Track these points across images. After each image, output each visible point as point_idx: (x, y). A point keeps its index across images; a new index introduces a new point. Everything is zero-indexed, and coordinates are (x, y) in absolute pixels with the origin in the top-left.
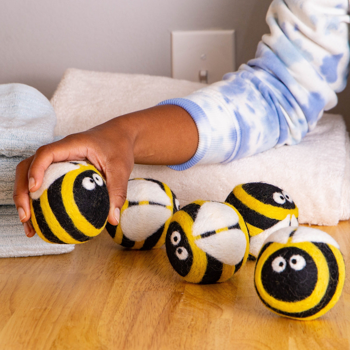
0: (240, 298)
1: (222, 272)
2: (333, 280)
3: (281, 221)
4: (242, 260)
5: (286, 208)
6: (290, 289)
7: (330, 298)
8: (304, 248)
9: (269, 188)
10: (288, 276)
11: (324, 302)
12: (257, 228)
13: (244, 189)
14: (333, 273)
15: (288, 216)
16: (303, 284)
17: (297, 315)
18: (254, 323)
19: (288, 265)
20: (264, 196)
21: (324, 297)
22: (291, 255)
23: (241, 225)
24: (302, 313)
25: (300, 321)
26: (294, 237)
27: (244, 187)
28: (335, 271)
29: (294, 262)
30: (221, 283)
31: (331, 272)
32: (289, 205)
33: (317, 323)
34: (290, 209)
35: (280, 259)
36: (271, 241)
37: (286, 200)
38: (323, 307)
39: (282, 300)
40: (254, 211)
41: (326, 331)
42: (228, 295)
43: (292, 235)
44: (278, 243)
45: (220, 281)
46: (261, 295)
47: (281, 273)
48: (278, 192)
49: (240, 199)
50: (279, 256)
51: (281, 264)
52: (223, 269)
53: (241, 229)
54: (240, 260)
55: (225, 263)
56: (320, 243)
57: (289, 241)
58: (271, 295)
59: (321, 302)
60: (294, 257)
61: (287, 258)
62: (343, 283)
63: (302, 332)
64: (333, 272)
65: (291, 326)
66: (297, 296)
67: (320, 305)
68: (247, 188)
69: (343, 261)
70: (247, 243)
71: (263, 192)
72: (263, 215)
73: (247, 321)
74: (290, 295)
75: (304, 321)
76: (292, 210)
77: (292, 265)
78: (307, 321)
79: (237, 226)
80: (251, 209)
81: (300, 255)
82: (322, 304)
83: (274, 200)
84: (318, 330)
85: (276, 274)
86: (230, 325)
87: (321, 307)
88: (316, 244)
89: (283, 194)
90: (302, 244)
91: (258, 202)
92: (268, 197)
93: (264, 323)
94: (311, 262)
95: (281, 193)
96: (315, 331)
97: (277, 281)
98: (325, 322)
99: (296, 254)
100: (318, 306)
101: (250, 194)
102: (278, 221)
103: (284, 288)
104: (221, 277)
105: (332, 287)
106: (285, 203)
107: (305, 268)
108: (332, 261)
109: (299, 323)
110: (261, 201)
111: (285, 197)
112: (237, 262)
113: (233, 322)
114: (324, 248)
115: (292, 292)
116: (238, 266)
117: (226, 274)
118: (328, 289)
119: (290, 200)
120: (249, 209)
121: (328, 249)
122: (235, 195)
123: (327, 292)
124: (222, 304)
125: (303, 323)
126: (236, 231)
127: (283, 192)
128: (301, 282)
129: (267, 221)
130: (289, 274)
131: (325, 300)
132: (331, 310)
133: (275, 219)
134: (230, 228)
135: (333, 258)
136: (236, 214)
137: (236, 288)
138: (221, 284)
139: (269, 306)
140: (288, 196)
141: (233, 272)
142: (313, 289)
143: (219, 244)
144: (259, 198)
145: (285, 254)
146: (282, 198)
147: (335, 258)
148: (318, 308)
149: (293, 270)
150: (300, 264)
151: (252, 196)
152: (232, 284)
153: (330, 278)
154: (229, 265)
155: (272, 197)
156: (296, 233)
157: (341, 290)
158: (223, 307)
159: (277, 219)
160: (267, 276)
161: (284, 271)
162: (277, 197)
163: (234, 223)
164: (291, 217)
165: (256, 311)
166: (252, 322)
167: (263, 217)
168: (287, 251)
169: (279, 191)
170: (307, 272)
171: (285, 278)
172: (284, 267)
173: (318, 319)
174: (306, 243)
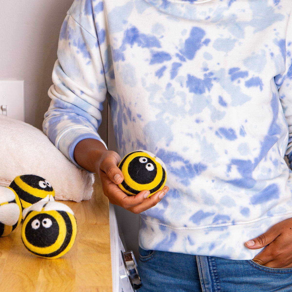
0: (14, 246)
1: (4, 230)
2: (69, 234)
3: (43, 198)
4: (17, 223)
5: (47, 191)
6: (42, 240)
7: (66, 245)
8: (51, 214)
9: (37, 178)
10: (41, 231)
11: (63, 248)
12: (28, 203)
13: (21, 179)
14: (69, 230)
15: (48, 196)
16: (50, 237)
17: (46, 256)
18: (20, 261)
19: (41, 225)
20: (33, 183)
21: (63, 244)
22: (43, 219)
23: (16, 201)
24: (49, 254)
25: (49, 259)
26: (45, 207)
27: (21, 177)
28: (70, 229)
29: (45, 222)
30: (4, 237)
31: (68, 229)
32: (49, 189)
33: (59, 261)
34: (49, 191)
35: (37, 221)
36: (32, 210)
37: (47, 186)
38: (63, 250)
39: (37, 246)
40: (27, 192)
41: (63, 265)
42: (7, 244)
43: (44, 206)
44: (36, 211)
45: (3, 236)
46: (25, 244)
47: (37, 230)
48: (42, 181)
49: (18, 185)
50: (36, 219)
51: (37, 224)
52: (5, 228)
53: (16, 203)
54: (16, 222)
55: (6, 224)
56: (61, 211)
57: (43, 210)
58: (30, 243)
59: (61, 247)
60: (45, 220)
61: (41, 220)
62: (75, 236)
63: (49, 266)
64: (69, 229)
65: (43, 263)
66: (46, 244)
67: (61, 249)
68: (23, 178)
69: (75, 222)
70: (21, 212)
71: (32, 181)
72: (32, 195)
73: (16, 260)
74: (42, 243)
75: (51, 259)
76: (50, 192)
77: (43, 224)
78: (53, 259)
79: (14, 201)
80: (25, 191)
81: (49, 218)
82: (62, 248)
83: (39, 186)
84: (58, 265)
85: (34, 230)
86: (5, 262)
87: (61, 250)
88: (59, 212)
89: (45, 182)
90: (50, 211)
91: (29, 186)
92: (36, 184)
93: (26, 261)
94: (55, 222)
95: (44, 181)
96: (57, 265)
97: (34, 235)
98: (64, 260)
99: (46, 218)
100: (59, 250)
101: (24, 182)
102: (41, 199)
103: (38, 239)
104: (4, 234)
105: (68, 238)
106: (46, 188)
107: (52, 226)
108: (68, 222)
109: (48, 261)
110: (31, 186)
111: (46, 183)
112: (14, 224)
113: (7, 260)
114: (64, 215)
115: (43, 241)
116: (15, 227)
117: (7, 231)
118: (65, 240)
119: (50, 186)
120: (23, 191)
121: (66, 215)
122: (15, 182)
123: (64, 241)
124: (2, 250)
125: (50, 260)
126: (13, 204)
127: (45, 181)
128: (49, 235)
129: (34, 198)
130: (41, 230)
131: (64, 246)
132: (67, 253)
133: (39, 198)
134: (10, 202)
135: (69, 220)
136: (14, 194)
137: (13, 240)
138: (3, 238)
139: (29, 250)
140: (48, 183)
141: (11, 230)
142: (56, 239)
143: (2, 213)
144: (30, 184)
145: (39, 218)
146: (44, 184)
147: (70, 220)
148: (59, 251)
149: (44, 228)
150: (48, 224)
151: (26, 183)
152: (11, 237)
153: (67, 233)
154: (8, 226)
155: (38, 183)
156: (47, 205)
157: (74, 240)
158: (3, 252)
159: (41, 197)
160: (28, 231)
161: (39, 228)
162: (41, 184)
163: (12, 199)
164: (50, 197)
165: (22, 254)
166: (19, 260)
167: (32, 196)
168: (41, 216)
169: (43, 180)
170: (53, 229)
171: (39, 233)
172: (39, 226)
173: (60, 258)
174: (53, 211)
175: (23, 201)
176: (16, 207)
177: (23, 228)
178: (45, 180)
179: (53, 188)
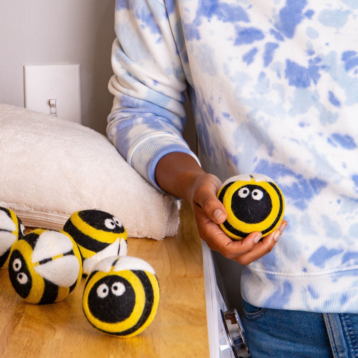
0: (72, 317)
1: (57, 293)
2: (149, 303)
4: (76, 282)
5: (116, 233)
6: (112, 313)
7: (146, 318)
8: (124, 276)
9: (101, 215)
10: (110, 301)
11: (141, 322)
12: (91, 251)
13: (80, 216)
14: (149, 297)
15: (118, 239)
16: (123, 308)
18: (82, 342)
19: (110, 291)
20: (97, 222)
21: (141, 318)
22: (113, 283)
23: (74, 252)
25: (122, 338)
26: (116, 266)
27: (80, 214)
28: (150, 295)
29: (116, 288)
30: (57, 302)
31: (147, 296)
32: (119, 230)
33: (135, 340)
34: (119, 233)
35: (104, 286)
36: (97, 269)
37: (116, 225)
38: (141, 326)
39: (105, 322)
40: (88, 236)
41: (142, 348)
42: (62, 315)
43: (114, 264)
44: (102, 272)
45: (56, 301)
46: (88, 318)
47: (105, 299)
48: (109, 219)
49: (76, 226)
50: (103, 283)
51: (105, 291)
52: (59, 291)
53: (74, 255)
54: (74, 282)
55: (60, 286)
56: (138, 271)
57: (112, 270)
58: (96, 318)
59: (138, 322)
60: (115, 284)
61: (110, 285)
62: (158, 304)
63: (122, 350)
64: (149, 295)
65: (113, 344)
66: (118, 318)
67: (138, 325)
68: (83, 216)
69: (158, 285)
70: (80, 266)
71: (96, 219)
72: (96, 240)
73: (76, 340)
74: (112, 318)
75: (125, 339)
76: (121, 234)
77: (114, 291)
78: (127, 338)
79: (71, 253)
80: (86, 234)
81: (121, 282)
82: (140, 323)
83: (105, 226)
84: (135, 347)
85: (100, 299)
86: (61, 345)
87: (138, 326)
88: (134, 272)
89: (113, 220)
90: (122, 272)
91: (91, 228)
92: (100, 224)
93: (91, 341)
94: (130, 288)
95: (112, 219)
96: (133, 348)
97: (101, 306)
98: (142, 338)
99: (117, 281)
100: (136, 326)
101: (84, 221)
103: (106, 312)
104: (57, 298)
105: (147, 309)
106: (115, 228)
107: (125, 293)
108: (148, 286)
109: (120, 341)
110: (94, 227)
111: (115, 222)
112: (71, 284)
113: (63, 342)
114: (142, 275)
115: (113, 314)
116: (72, 288)
117: (61, 295)
118: (144, 311)
119: (120, 225)
120: (83, 234)
121: (144, 275)
122: (72, 221)
123: (143, 313)
124: (56, 325)
125: (124, 340)
126: (70, 257)
127: (113, 218)
128: (121, 306)
129: (99, 244)
130: (111, 299)
131: (142, 320)
132: (147, 328)
134: (65, 255)
135: (149, 283)
136: (71, 241)
137: (70, 307)
138: (58, 304)
139: (94, 326)
140: (118, 221)
141: (68, 293)
142: (132, 311)
143: (55, 270)
144: (92, 224)
145: (108, 282)
146: (112, 224)
147: (150, 283)
148: (136, 328)
149: (115, 296)
150: (120, 290)
151: (87, 223)
152: (67, 302)
153: (146, 301)
154: (64, 287)
155: (104, 223)
156: (118, 262)
157: (156, 310)
158: (57, 327)
159: (108, 242)
160: (92, 301)
161: (107, 297)
162: (108, 223)
163: (68, 250)
164: (120, 240)
165: (85, 330)
166: (80, 341)
167: (95, 241)
168: (110, 279)
169: (110, 217)
170: (127, 297)
171: (107, 303)
172: (107, 293)
173: (138, 336)
174: (126, 271)
175: (83, 249)
176: (75, 260)
177: (84, 296)
178: (113, 216)
179: (125, 227)
